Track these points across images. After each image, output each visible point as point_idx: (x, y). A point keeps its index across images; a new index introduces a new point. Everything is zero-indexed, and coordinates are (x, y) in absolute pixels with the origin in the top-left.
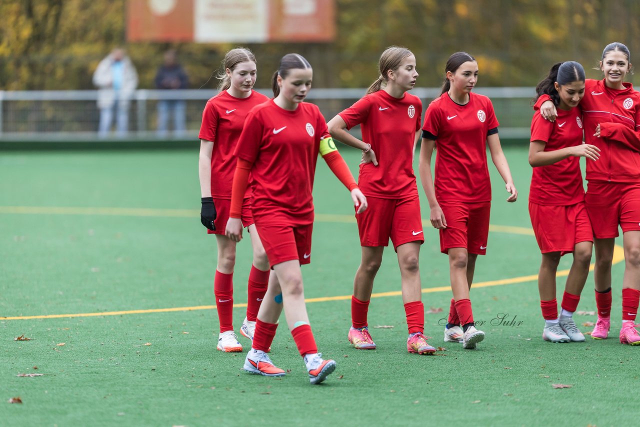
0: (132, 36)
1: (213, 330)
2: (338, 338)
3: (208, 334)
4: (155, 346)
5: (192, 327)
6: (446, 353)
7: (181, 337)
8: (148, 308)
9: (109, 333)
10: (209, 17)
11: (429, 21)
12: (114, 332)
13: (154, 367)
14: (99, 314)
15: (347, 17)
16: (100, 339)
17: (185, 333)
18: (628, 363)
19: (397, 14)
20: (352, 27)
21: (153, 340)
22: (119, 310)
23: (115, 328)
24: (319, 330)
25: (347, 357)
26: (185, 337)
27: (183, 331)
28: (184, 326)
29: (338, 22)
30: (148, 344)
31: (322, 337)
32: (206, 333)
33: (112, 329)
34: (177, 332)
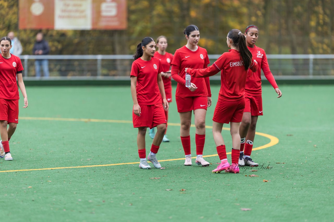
0: (21, 27)
1: (64, 180)
2: (129, 184)
3: (61, 182)
4: (34, 188)
5: (53, 178)
6: (185, 192)
7: (47, 183)
8: (30, 168)
9: (9, 181)
10: (61, 17)
11: (176, 20)
12: (13, 181)
13: (33, 199)
14: (5, 171)
15: (133, 17)
16: (5, 184)
17: (49, 181)
18: (280, 197)
19: (159, 16)
20: (136, 22)
21: (33, 185)
22: (15, 169)
23: (13, 179)
24: (119, 180)
25: (134, 194)
26: (50, 183)
27: (48, 181)
28: (48, 178)
29: (129, 19)
30: (30, 187)
31: (121, 183)
32: (61, 181)
33: (11, 179)
34: (45, 181)
